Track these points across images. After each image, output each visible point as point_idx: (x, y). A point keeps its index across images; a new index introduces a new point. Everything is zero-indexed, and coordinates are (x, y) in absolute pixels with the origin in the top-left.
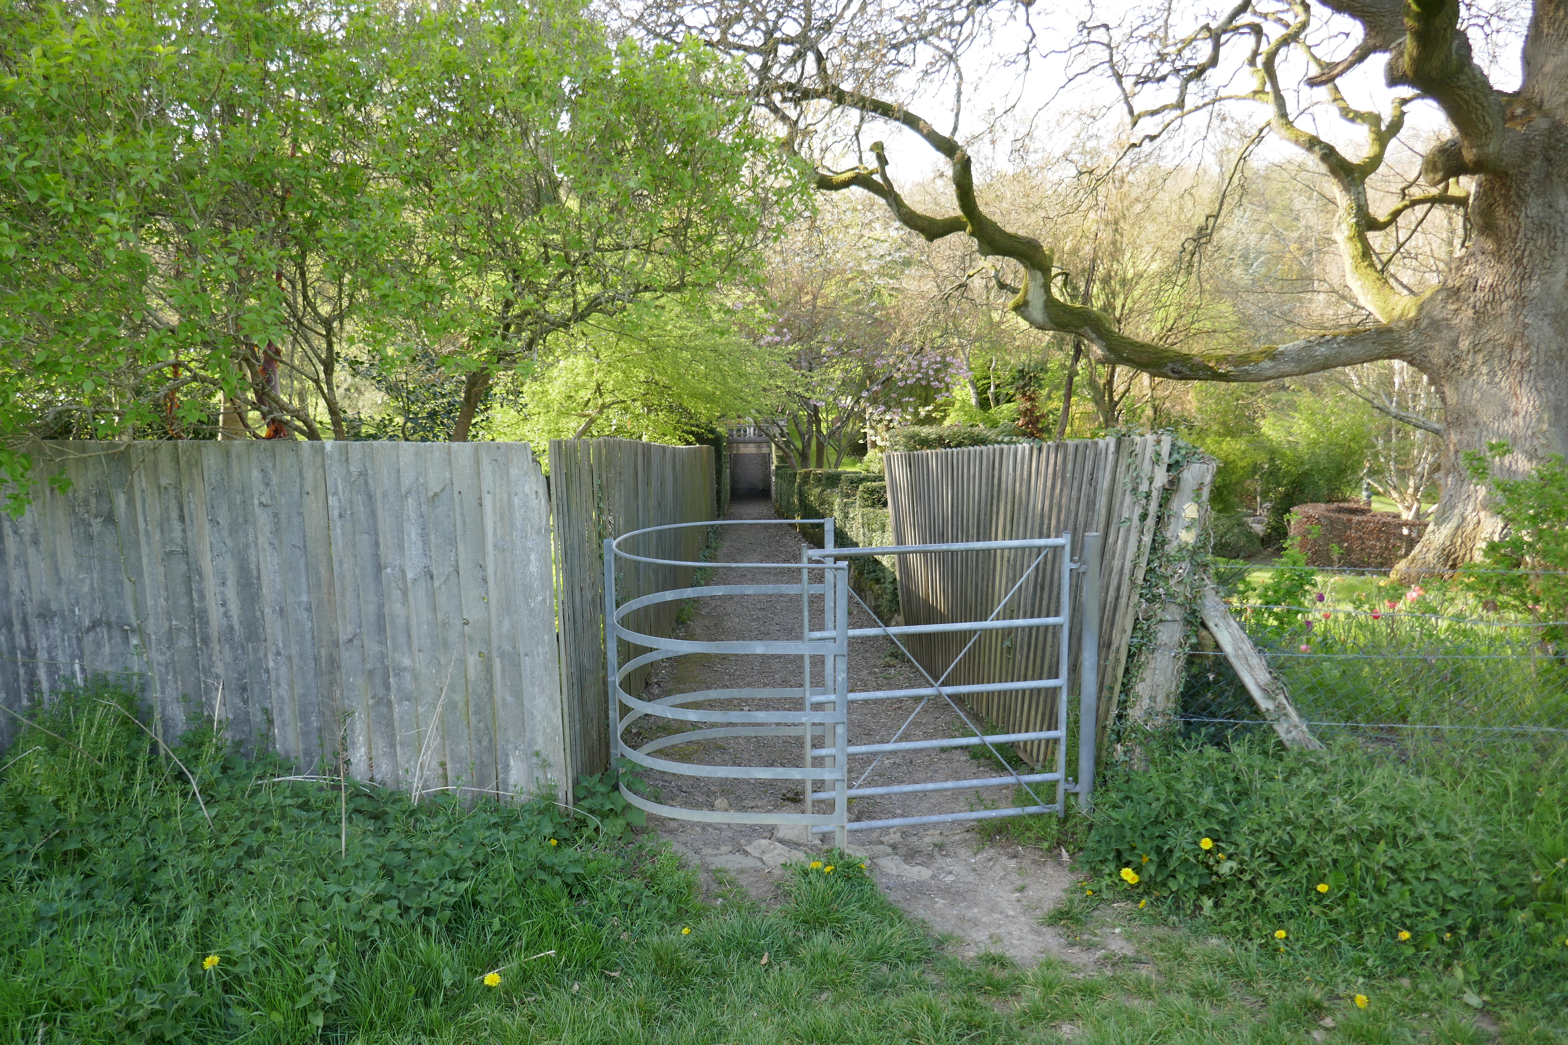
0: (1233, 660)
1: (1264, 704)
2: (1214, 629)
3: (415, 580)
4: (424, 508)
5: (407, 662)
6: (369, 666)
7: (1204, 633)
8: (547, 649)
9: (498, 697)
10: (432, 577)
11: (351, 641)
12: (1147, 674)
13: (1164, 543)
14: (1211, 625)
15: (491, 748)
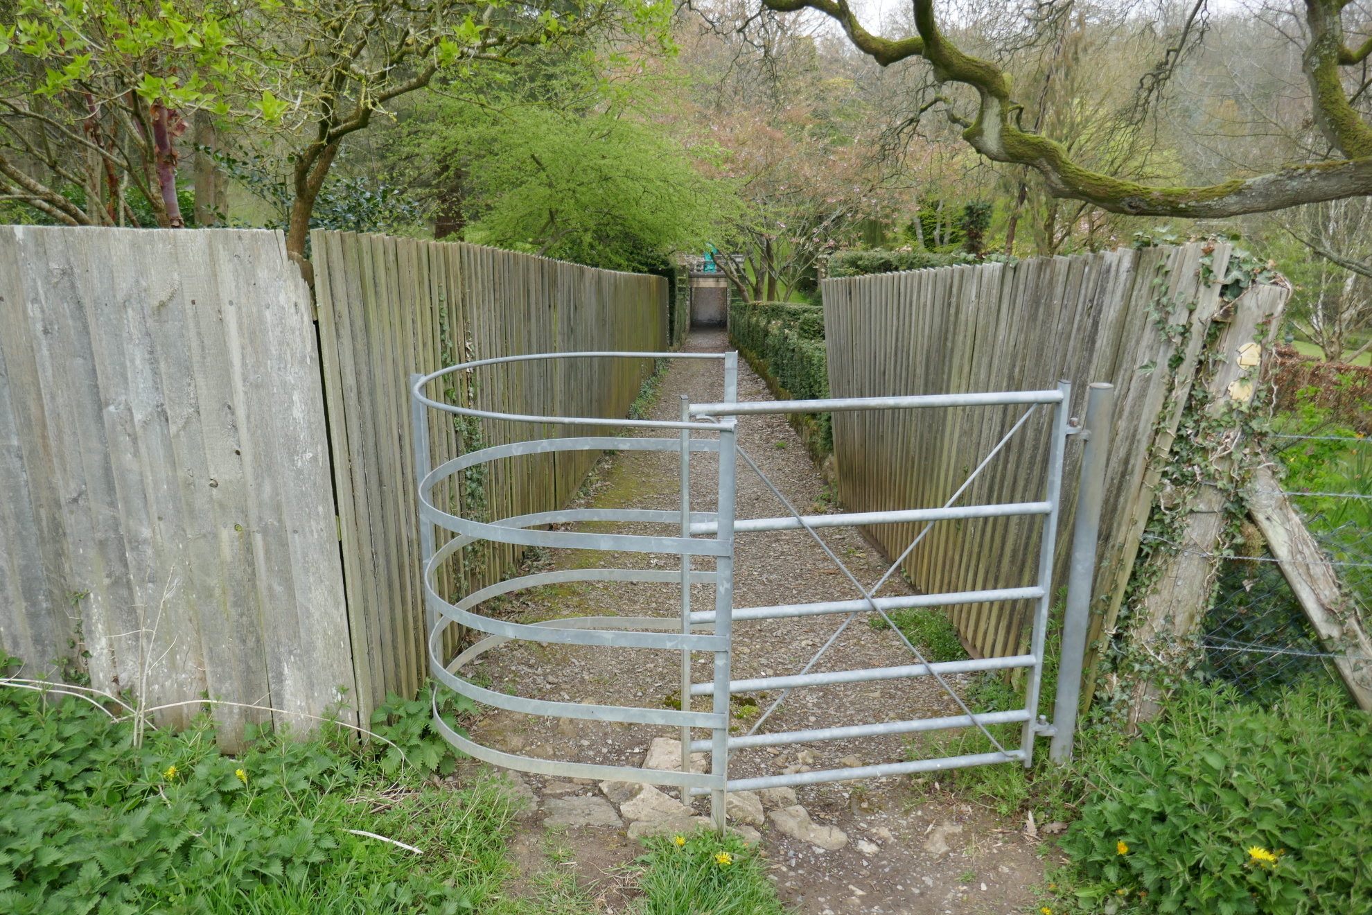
0: (1287, 568)
1: (1326, 629)
2: (1264, 524)
3: (145, 423)
4: (150, 322)
5: (146, 533)
6: (99, 535)
7: (1251, 529)
8: (322, 525)
9: (262, 585)
10: (167, 420)
11: (75, 500)
12: (1165, 586)
13: (1204, 401)
14: (1260, 517)
15: (259, 652)
